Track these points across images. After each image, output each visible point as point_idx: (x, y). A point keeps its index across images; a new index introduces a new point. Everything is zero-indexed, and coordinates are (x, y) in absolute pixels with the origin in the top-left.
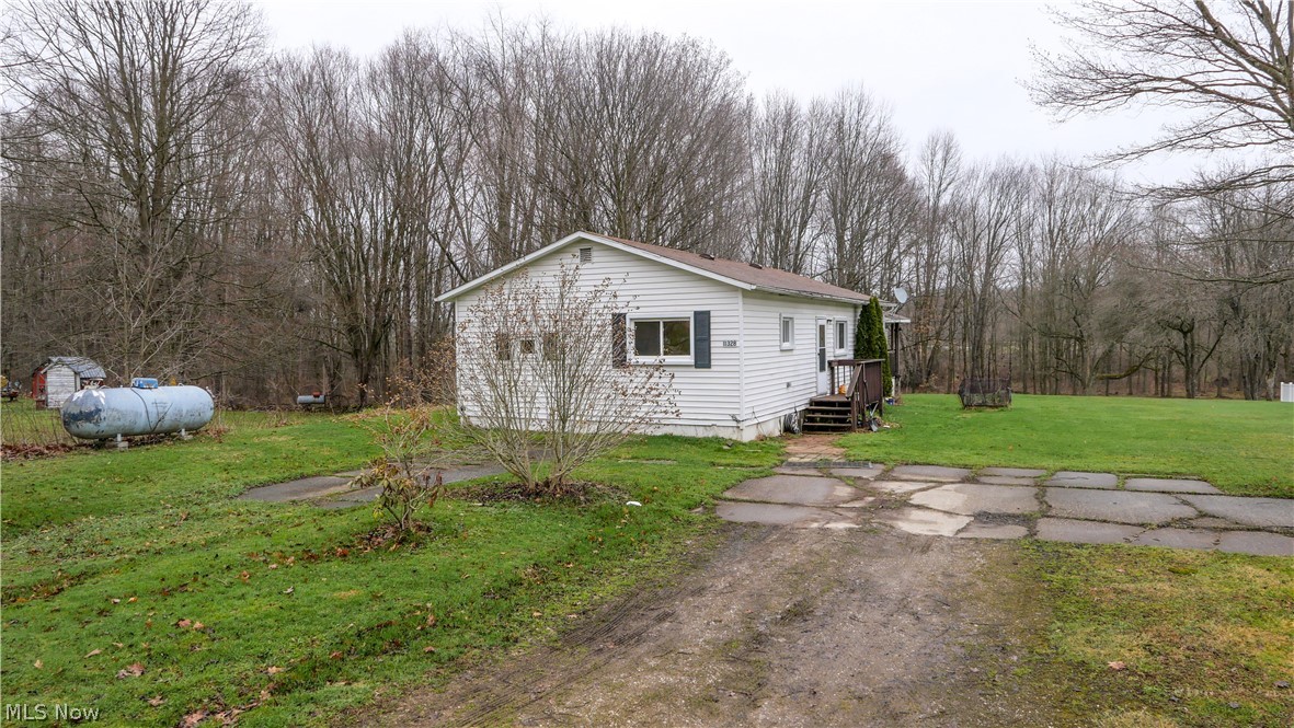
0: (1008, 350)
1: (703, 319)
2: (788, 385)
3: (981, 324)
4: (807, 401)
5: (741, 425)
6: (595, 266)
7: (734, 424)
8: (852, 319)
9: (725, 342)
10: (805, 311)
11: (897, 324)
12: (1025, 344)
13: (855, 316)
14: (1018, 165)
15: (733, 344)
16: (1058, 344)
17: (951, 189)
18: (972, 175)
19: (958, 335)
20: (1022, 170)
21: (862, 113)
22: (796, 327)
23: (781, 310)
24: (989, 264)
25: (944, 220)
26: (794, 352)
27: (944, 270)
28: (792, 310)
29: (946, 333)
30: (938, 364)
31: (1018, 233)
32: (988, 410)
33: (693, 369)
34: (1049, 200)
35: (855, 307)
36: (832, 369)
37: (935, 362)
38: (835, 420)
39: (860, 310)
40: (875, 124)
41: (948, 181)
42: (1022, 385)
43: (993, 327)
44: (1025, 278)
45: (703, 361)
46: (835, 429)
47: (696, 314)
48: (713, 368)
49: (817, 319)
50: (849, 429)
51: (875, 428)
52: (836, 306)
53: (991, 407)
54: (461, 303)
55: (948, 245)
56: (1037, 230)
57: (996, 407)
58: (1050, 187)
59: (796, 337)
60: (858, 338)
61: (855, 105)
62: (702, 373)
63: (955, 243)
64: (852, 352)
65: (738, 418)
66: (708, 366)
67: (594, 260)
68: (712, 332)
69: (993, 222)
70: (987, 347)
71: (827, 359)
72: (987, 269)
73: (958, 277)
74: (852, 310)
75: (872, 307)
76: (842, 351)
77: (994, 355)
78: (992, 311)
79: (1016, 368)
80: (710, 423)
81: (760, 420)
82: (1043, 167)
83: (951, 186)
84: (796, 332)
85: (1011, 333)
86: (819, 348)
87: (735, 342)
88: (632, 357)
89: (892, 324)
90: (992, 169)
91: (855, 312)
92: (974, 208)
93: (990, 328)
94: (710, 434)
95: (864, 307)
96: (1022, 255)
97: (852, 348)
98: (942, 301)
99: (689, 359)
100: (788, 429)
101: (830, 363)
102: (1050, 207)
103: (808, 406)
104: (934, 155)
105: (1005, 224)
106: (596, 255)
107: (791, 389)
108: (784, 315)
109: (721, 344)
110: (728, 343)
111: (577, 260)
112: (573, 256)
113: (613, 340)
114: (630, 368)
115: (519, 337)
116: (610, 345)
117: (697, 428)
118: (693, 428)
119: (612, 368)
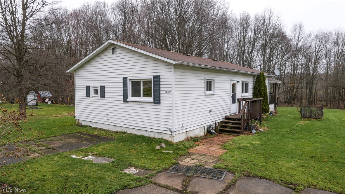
0: (321, 92)
1: (157, 79)
2: (210, 111)
3: (312, 84)
4: (224, 117)
5: (174, 134)
6: (117, 55)
7: (170, 133)
8: (252, 81)
9: (166, 91)
10: (222, 77)
11: (276, 83)
12: (327, 90)
13: (254, 80)
14: (325, 31)
15: (169, 92)
16: (340, 90)
17: (302, 41)
18: (310, 35)
19: (304, 87)
20: (326, 33)
21: (271, 16)
22: (215, 84)
23: (205, 76)
24: (315, 64)
25: (300, 51)
26: (215, 96)
27: (300, 67)
28: (214, 76)
29: (300, 86)
30: (298, 96)
31: (326, 53)
32: (313, 120)
33: (153, 104)
34: (336, 43)
35: (254, 76)
36: (240, 103)
37: (296, 95)
38: (235, 128)
39: (256, 77)
40: (275, 19)
41: (301, 38)
42: (326, 103)
43: (316, 85)
44: (327, 69)
45: (157, 101)
46: (233, 132)
47: (154, 77)
48: (161, 104)
49: (231, 81)
50: (240, 133)
51: (254, 131)
52: (243, 75)
53: (314, 118)
54: (76, 73)
55: (301, 59)
56: (332, 53)
57: (317, 119)
58: (338, 39)
59: (216, 89)
60: (255, 89)
61: (269, 13)
62: (157, 106)
63: (303, 58)
64: (252, 95)
65: (172, 130)
66: (159, 103)
67: (117, 53)
68: (161, 86)
69: (317, 51)
70: (314, 91)
71: (237, 98)
72: (314, 66)
73: (304, 69)
74: (252, 77)
75: (261, 76)
76: (246, 94)
77: (316, 93)
78: (316, 79)
79: (323, 97)
80: (160, 131)
81: (188, 130)
82: (334, 33)
83: (302, 39)
84: (215, 86)
85: (323, 87)
86: (231, 93)
87: (170, 91)
88: (130, 98)
89: (274, 83)
90: (316, 34)
91: (254, 78)
92: (310, 47)
93: (315, 85)
94: (160, 137)
95: (258, 76)
96: (327, 62)
97: (252, 93)
98: (299, 76)
99: (151, 99)
100: (209, 132)
101: (238, 99)
102: (337, 46)
103: (224, 120)
104: (295, 30)
105: (321, 51)
106: (118, 51)
107: (211, 113)
108: (207, 78)
109: (165, 92)
110: (167, 92)
111: (111, 53)
112: (110, 51)
113: (123, 89)
114: (129, 103)
115: (93, 87)
116: (122, 92)
117: (155, 133)
118: (153, 133)
119: (122, 102)
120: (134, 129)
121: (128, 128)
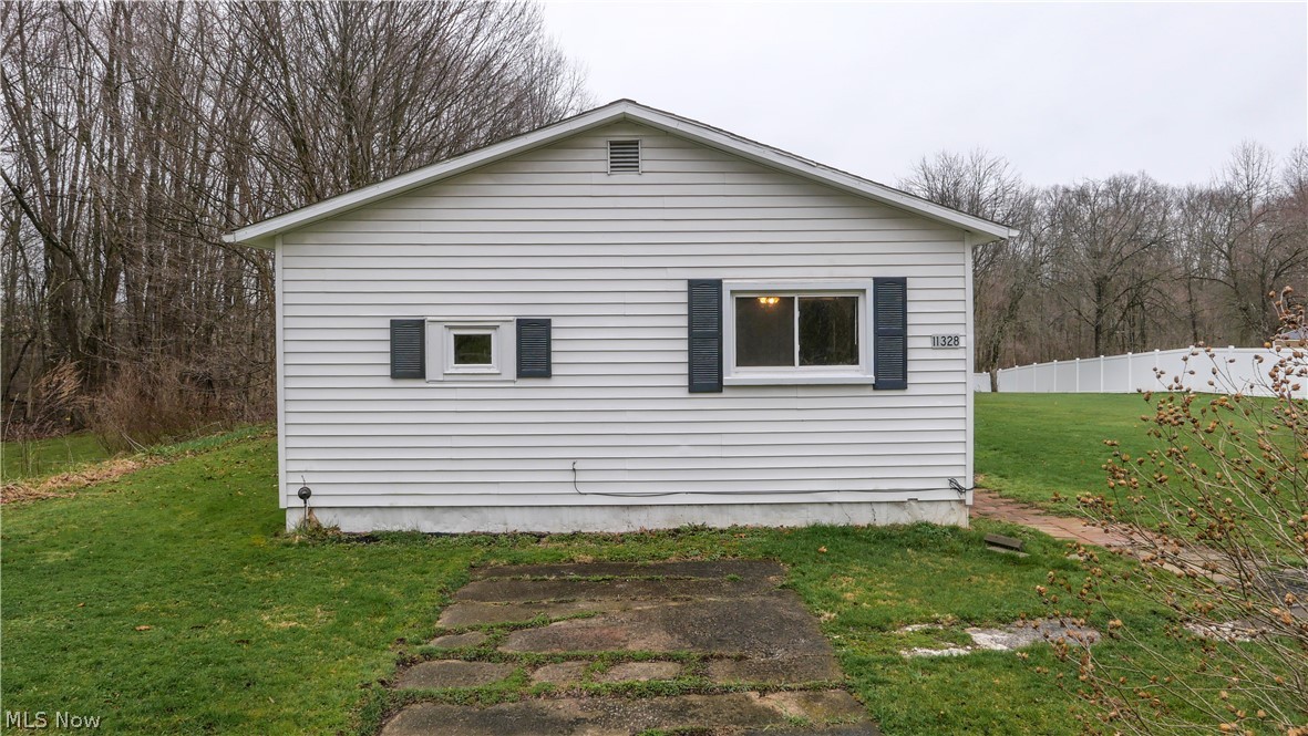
5: (969, 498)
6: (646, 178)
7: (954, 496)
9: (935, 339)
15: (951, 341)
33: (871, 391)
45: (891, 375)
47: (879, 282)
48: (911, 390)
54: (292, 249)
62: (890, 398)
65: (963, 485)
66: (902, 385)
67: (643, 166)
68: (911, 319)
80: (904, 497)
87: (956, 339)
88: (734, 373)
94: (904, 517)
99: (860, 373)
106: (648, 157)
109: (928, 343)
110: (941, 341)
111: (605, 166)
112: (599, 157)
113: (690, 335)
114: (726, 393)
115: (451, 328)
116: (684, 346)
117: (875, 507)
118: (868, 508)
119: (684, 393)
120: (756, 508)
121: (717, 509)
